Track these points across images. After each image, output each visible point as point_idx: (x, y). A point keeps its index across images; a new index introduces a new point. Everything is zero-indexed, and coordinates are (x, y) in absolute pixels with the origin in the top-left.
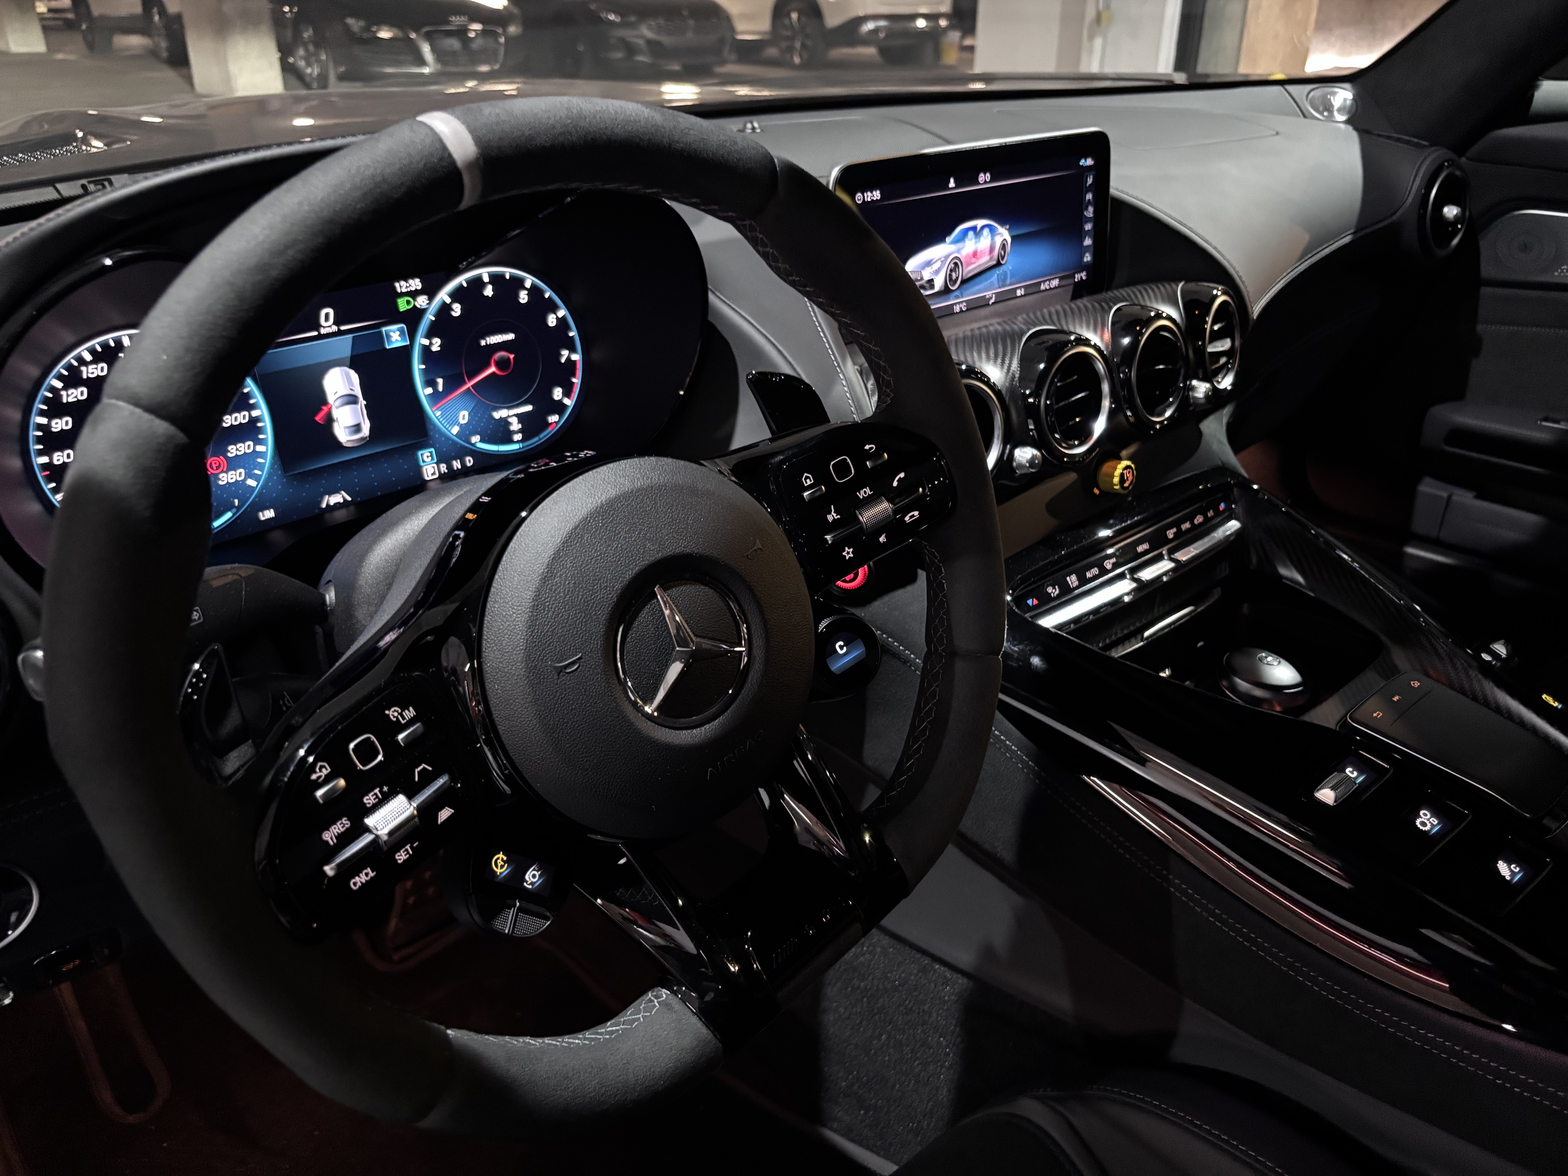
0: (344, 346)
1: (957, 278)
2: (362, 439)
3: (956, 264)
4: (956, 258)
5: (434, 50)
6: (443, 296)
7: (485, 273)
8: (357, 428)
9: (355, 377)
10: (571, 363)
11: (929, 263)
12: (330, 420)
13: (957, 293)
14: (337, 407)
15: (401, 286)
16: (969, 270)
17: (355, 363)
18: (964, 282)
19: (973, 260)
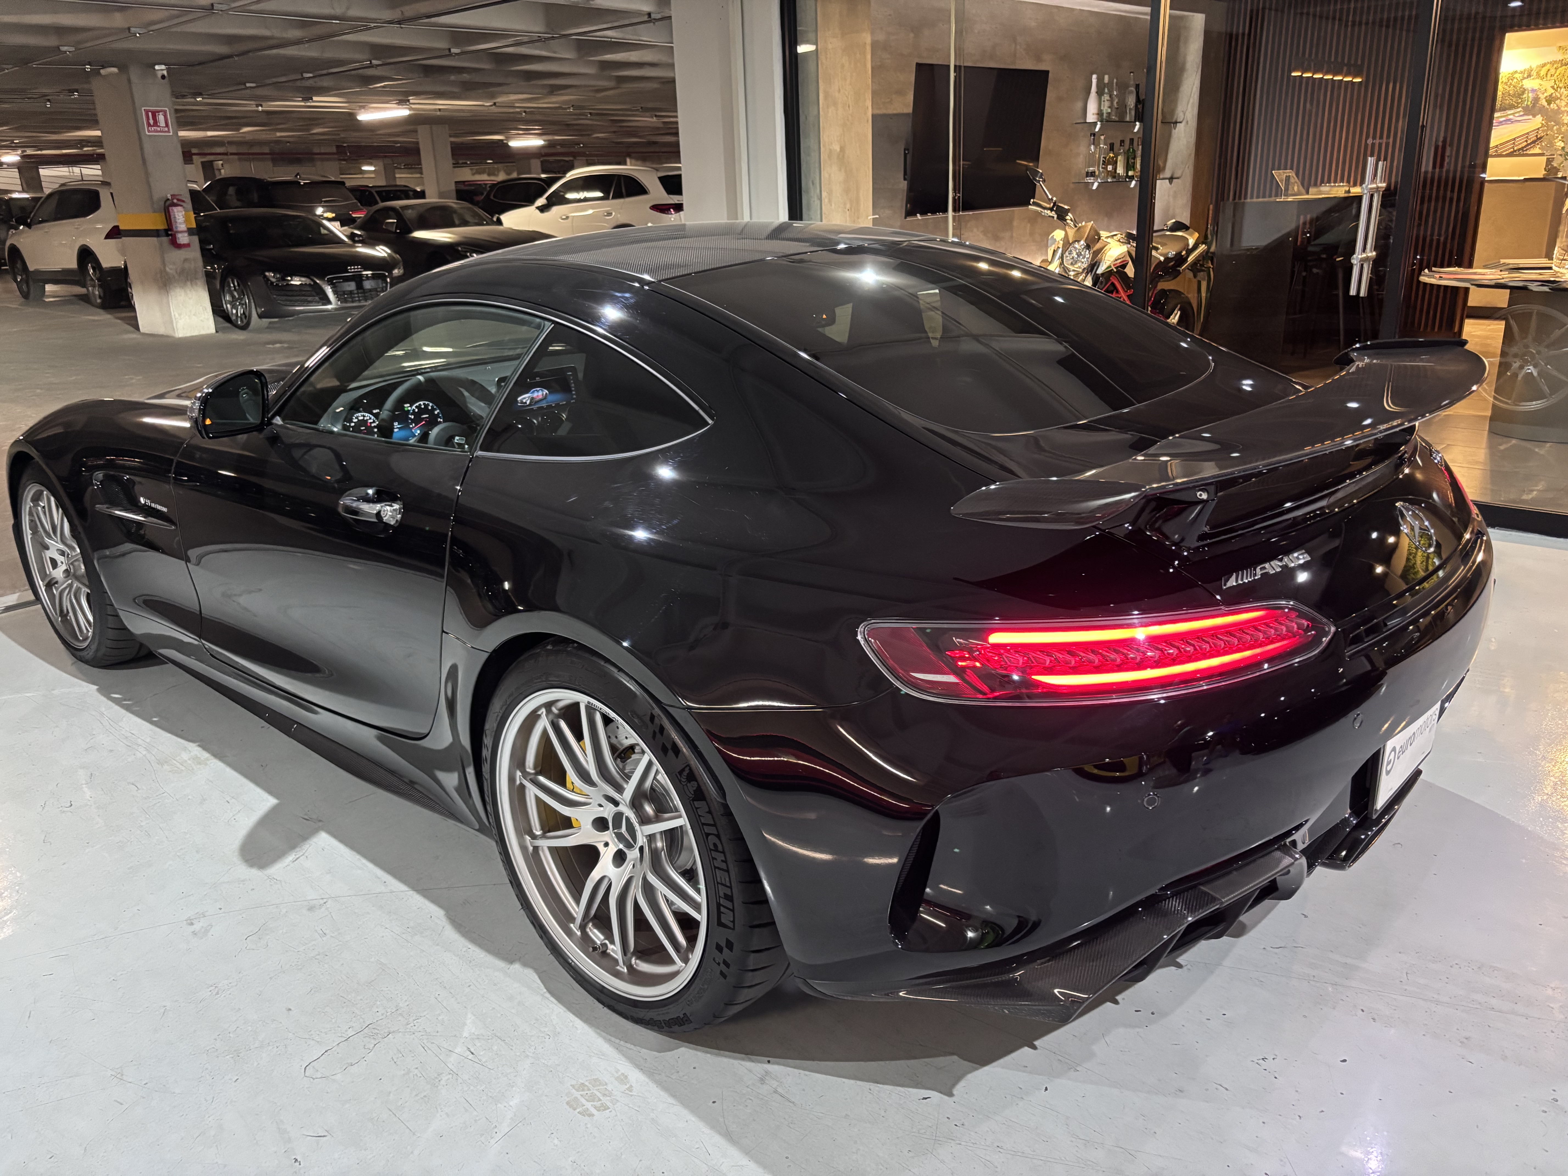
4: (532, 397)
5: (335, 292)
6: (414, 407)
7: (422, 403)
11: (525, 398)
15: (406, 405)
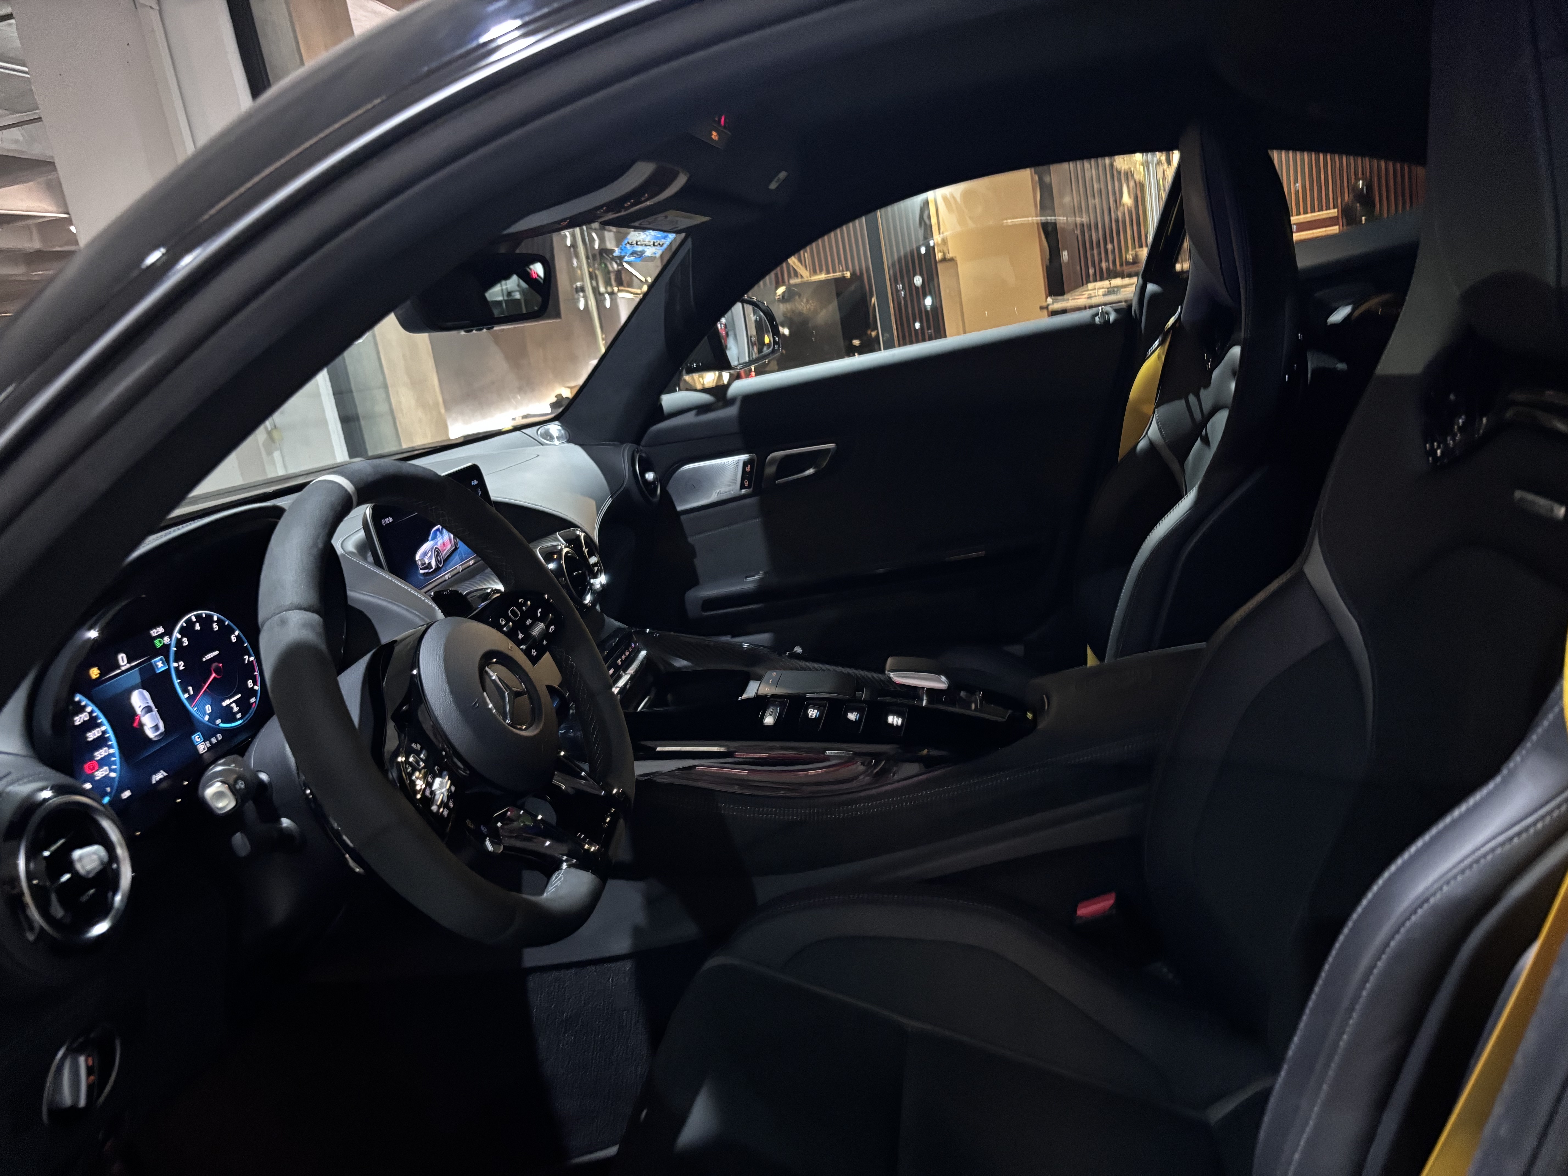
0: (135, 677)
1: (441, 559)
2: (161, 734)
3: (437, 551)
4: (436, 548)
6: (176, 635)
7: (192, 616)
8: (156, 728)
9: (147, 694)
10: (250, 663)
11: (425, 554)
12: (141, 725)
13: (443, 569)
14: (144, 716)
15: (154, 633)
16: (444, 554)
17: (144, 686)
18: (445, 561)
19: (445, 548)
